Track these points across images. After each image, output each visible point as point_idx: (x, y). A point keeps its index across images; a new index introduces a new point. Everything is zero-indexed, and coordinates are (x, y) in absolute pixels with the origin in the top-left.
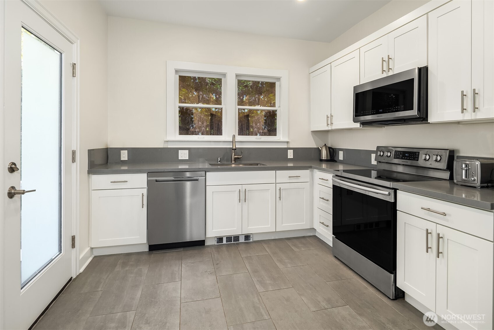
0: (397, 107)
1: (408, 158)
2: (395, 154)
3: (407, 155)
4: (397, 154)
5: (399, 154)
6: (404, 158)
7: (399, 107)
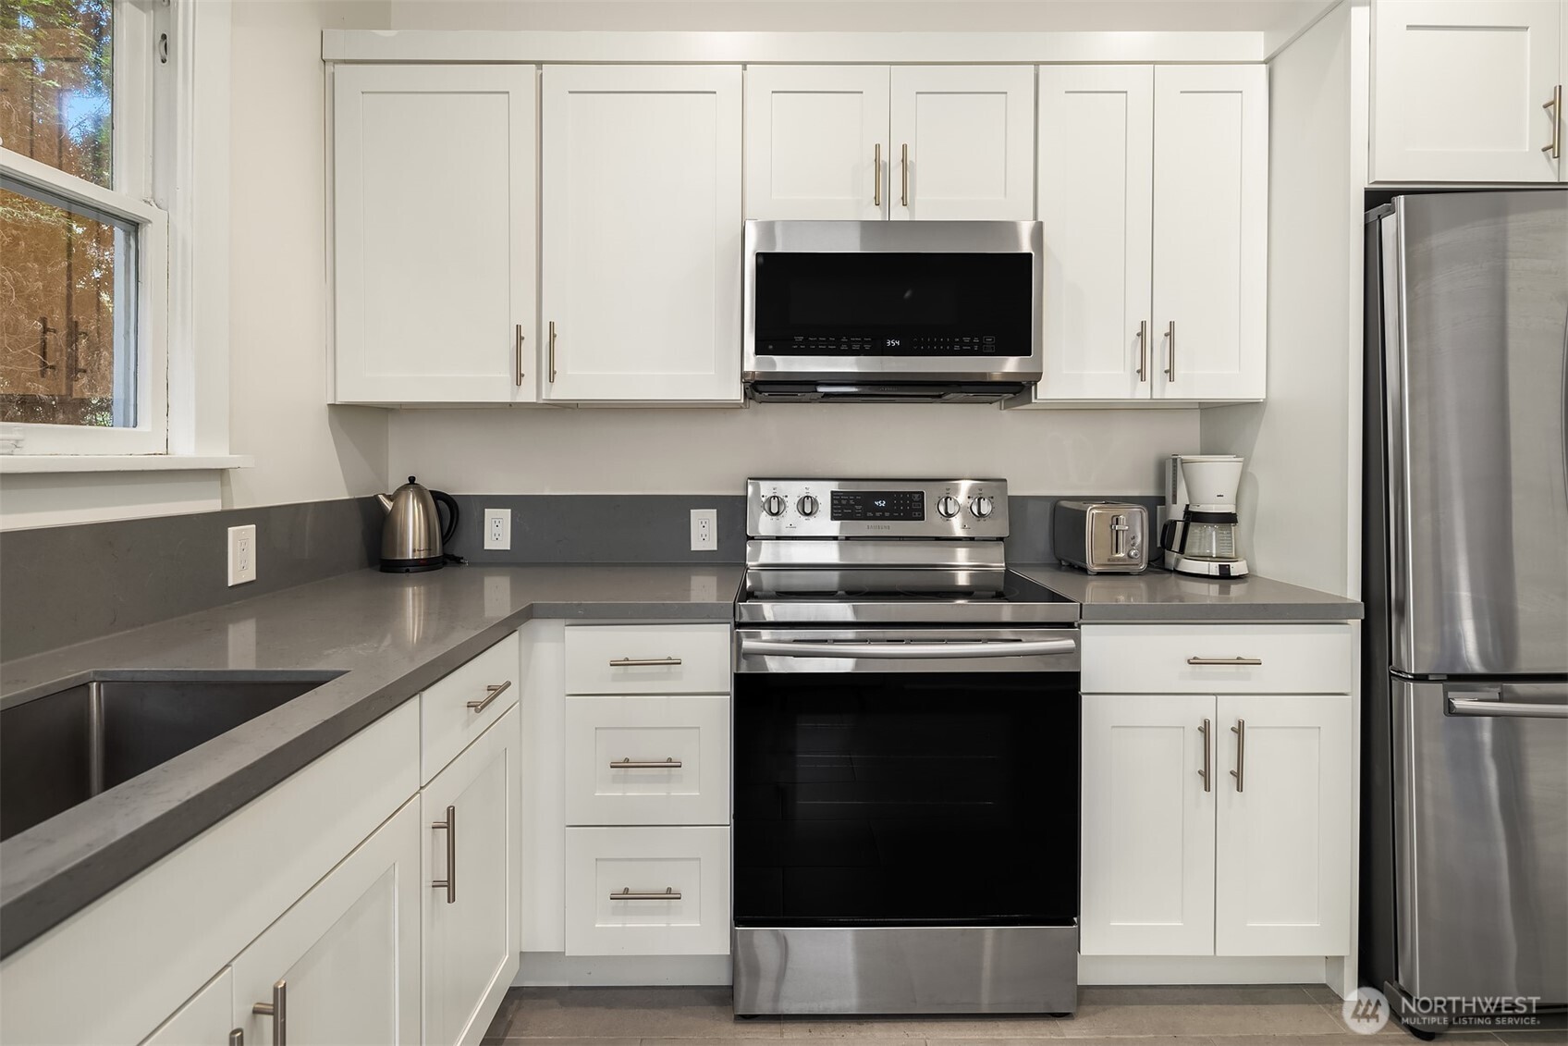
0: (967, 340)
1: (887, 514)
2: (835, 502)
3: (879, 503)
4: (844, 502)
5: (852, 502)
6: (870, 514)
7: (976, 340)
